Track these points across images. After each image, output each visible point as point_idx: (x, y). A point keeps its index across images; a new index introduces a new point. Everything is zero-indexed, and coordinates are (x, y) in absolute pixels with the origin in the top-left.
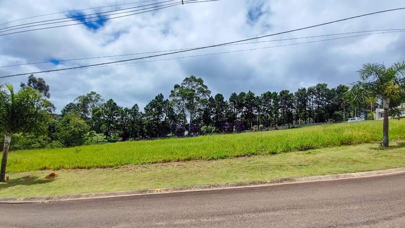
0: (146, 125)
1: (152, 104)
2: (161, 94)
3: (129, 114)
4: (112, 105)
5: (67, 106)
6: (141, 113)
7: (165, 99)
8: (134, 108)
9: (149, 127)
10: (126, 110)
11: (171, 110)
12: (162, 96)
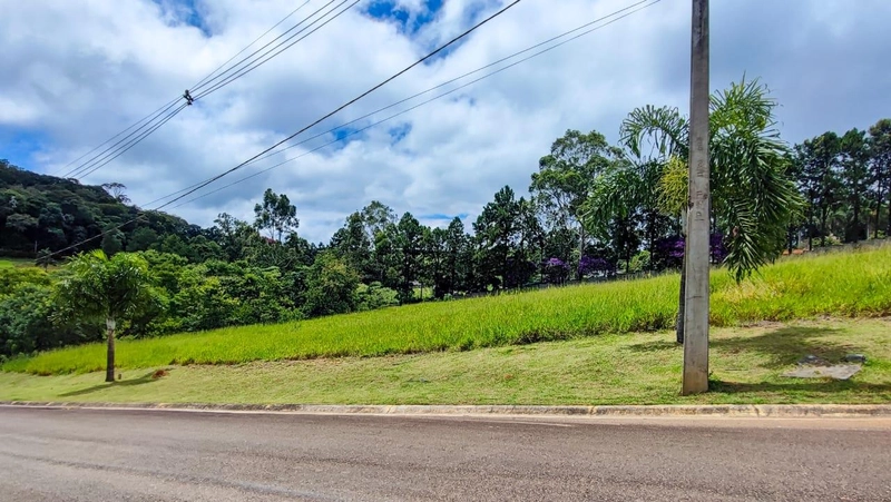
0: (476, 263)
1: (489, 214)
2: (507, 187)
3: (444, 241)
4: (410, 224)
5: (335, 235)
6: (468, 236)
7: (517, 199)
8: (452, 226)
9: (485, 265)
10: (438, 232)
11: (532, 223)
12: (508, 192)
